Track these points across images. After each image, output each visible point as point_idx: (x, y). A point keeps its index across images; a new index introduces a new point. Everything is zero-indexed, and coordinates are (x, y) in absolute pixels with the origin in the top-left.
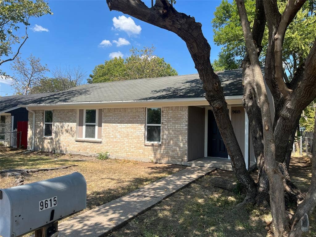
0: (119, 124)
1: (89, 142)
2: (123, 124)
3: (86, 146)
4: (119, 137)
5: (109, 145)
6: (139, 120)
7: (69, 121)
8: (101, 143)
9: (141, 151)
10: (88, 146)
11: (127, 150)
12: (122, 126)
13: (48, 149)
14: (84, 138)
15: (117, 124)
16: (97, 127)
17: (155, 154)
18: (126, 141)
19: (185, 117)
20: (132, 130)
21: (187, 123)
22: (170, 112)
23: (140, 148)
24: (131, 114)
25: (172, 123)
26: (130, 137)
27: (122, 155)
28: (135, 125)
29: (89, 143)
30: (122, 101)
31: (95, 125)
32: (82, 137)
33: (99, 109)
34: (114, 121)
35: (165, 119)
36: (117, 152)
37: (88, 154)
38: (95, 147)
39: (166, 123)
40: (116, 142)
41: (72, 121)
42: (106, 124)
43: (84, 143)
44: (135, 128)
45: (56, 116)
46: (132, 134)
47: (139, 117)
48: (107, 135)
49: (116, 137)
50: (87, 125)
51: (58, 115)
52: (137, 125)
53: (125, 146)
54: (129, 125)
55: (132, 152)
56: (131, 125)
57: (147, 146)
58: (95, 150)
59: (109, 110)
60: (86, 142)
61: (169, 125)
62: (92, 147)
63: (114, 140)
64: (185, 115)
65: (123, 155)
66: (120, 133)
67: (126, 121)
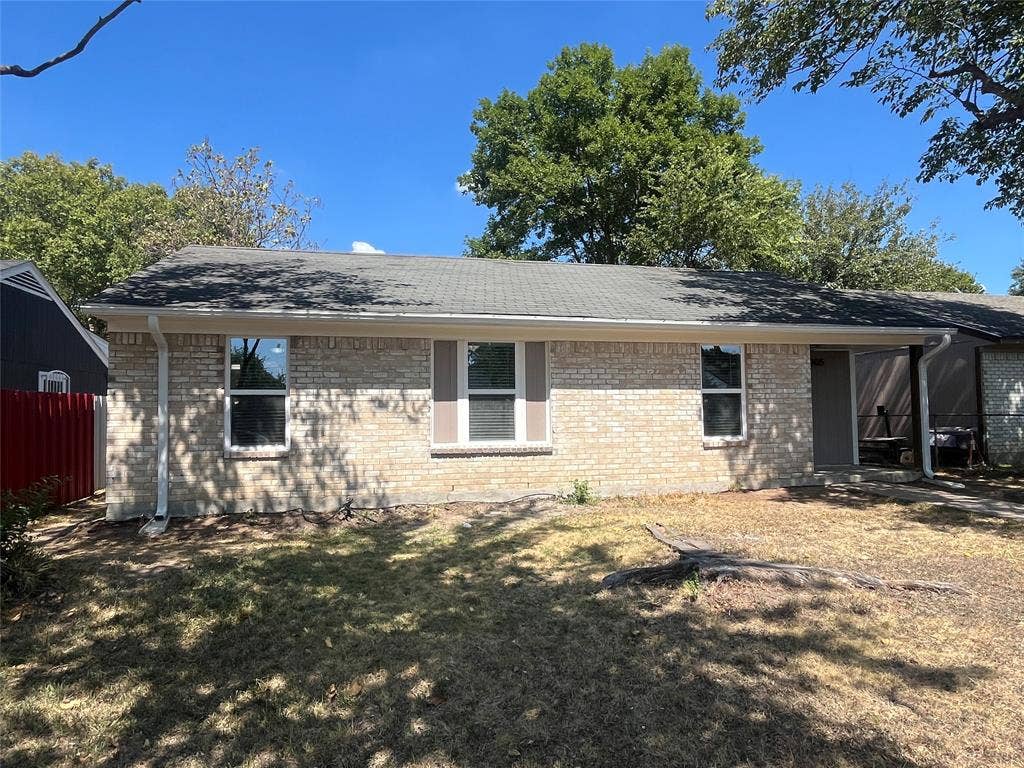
0: (617, 391)
1: (496, 455)
2: (630, 391)
3: (483, 470)
4: (619, 429)
5: (584, 456)
6: (682, 377)
7: (393, 382)
8: (550, 453)
9: (694, 465)
10: (494, 470)
11: (650, 465)
12: (629, 397)
14: (464, 442)
15: (610, 392)
16: (520, 405)
17: (732, 467)
18: (644, 439)
19: (804, 371)
20: (663, 407)
21: (810, 386)
22: (770, 356)
23: (690, 456)
24: (657, 362)
25: (774, 386)
26: (655, 429)
27: (631, 484)
28: (671, 391)
29: (499, 458)
31: (512, 398)
32: (454, 438)
33: (526, 343)
34: (597, 382)
35: (758, 376)
36: (613, 477)
37: (494, 494)
38: (523, 469)
39: (759, 386)
40: (608, 446)
41: (404, 381)
42: (568, 391)
43: (477, 459)
44: (671, 402)
45: (313, 363)
46: (662, 418)
47: (682, 369)
48: (572, 425)
49: (606, 430)
50: (472, 398)
51: (326, 358)
52: (678, 391)
53: (641, 455)
54: (652, 392)
55: (667, 471)
56: (658, 391)
57: (711, 448)
58: (526, 480)
59: (576, 347)
60: (486, 455)
61: (769, 391)
62: (512, 469)
63: (601, 440)
64: (804, 363)
65: (637, 482)
66: (620, 418)
67: (640, 382)
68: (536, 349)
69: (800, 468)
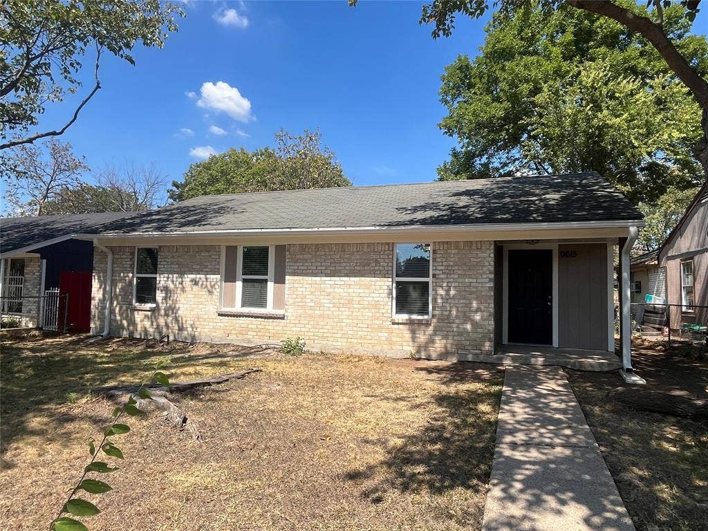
0: (328, 278)
1: (252, 317)
2: (338, 278)
3: (245, 326)
4: (329, 305)
5: (305, 322)
6: (377, 268)
7: (202, 271)
8: (283, 318)
9: (384, 335)
10: (250, 326)
11: (349, 332)
12: (336, 283)
13: (146, 331)
14: (238, 308)
15: (323, 278)
16: (270, 285)
17: (414, 339)
18: (347, 313)
19: (487, 264)
20: (362, 291)
21: (492, 276)
22: (453, 252)
23: (380, 328)
24: (358, 257)
25: (456, 276)
26: (355, 306)
27: (337, 344)
28: (368, 279)
29: (253, 319)
30: (344, 229)
31: (266, 281)
32: (233, 305)
33: (276, 246)
34: (316, 271)
35: (442, 268)
36: (324, 338)
37: (250, 342)
38: (267, 327)
39: (442, 276)
40: (320, 316)
41: (208, 270)
42: (296, 278)
43: (241, 318)
44: (368, 287)
45: (167, 260)
46: (359, 299)
47: (377, 262)
48: (299, 300)
49: (320, 305)
50: (245, 281)
51: (173, 257)
52: (374, 279)
53: (342, 324)
54: (352, 279)
55: (361, 338)
56: (357, 279)
57: (398, 324)
58: (267, 334)
59: (304, 248)
60: (246, 316)
61: (451, 280)
62: (260, 327)
63: (316, 312)
64: (488, 258)
65: (340, 344)
66: (329, 297)
67: (345, 272)
68: (281, 249)
69: (478, 346)
